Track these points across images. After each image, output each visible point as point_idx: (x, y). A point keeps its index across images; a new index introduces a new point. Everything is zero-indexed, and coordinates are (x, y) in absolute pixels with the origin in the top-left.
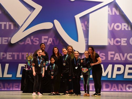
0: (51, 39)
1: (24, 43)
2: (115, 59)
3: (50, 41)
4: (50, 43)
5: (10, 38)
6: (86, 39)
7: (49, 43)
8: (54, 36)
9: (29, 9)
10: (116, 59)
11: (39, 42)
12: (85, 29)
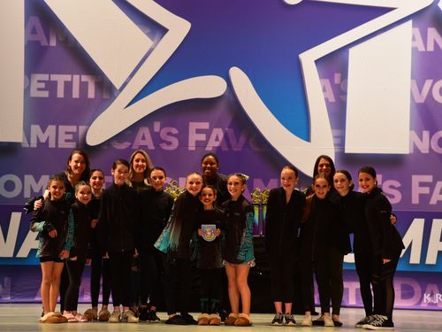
0: (219, 133)
1: (129, 144)
2: (433, 201)
3: (217, 139)
4: (217, 144)
5: (82, 128)
6: (338, 132)
7: (213, 144)
8: (228, 120)
9: (148, 31)
10: (438, 201)
11: (180, 142)
12: (332, 99)
